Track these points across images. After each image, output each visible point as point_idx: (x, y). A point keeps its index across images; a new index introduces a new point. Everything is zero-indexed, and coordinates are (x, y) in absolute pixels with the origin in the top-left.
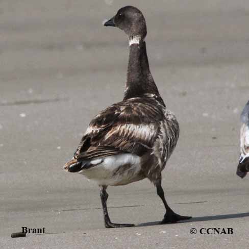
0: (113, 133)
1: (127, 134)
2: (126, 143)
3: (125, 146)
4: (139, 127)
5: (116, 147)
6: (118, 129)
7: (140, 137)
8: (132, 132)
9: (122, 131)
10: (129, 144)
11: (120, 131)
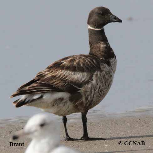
0: (52, 75)
1: (62, 77)
2: (59, 83)
3: (58, 84)
4: (74, 74)
5: (51, 85)
6: (58, 73)
7: (72, 80)
8: (67, 77)
9: (59, 75)
10: (61, 84)
11: (57, 75)
